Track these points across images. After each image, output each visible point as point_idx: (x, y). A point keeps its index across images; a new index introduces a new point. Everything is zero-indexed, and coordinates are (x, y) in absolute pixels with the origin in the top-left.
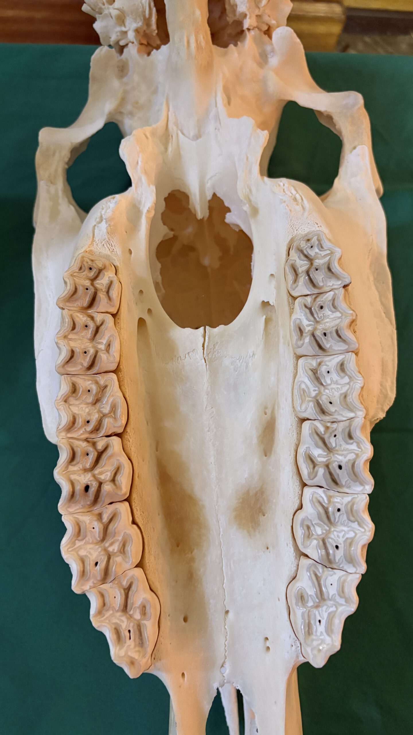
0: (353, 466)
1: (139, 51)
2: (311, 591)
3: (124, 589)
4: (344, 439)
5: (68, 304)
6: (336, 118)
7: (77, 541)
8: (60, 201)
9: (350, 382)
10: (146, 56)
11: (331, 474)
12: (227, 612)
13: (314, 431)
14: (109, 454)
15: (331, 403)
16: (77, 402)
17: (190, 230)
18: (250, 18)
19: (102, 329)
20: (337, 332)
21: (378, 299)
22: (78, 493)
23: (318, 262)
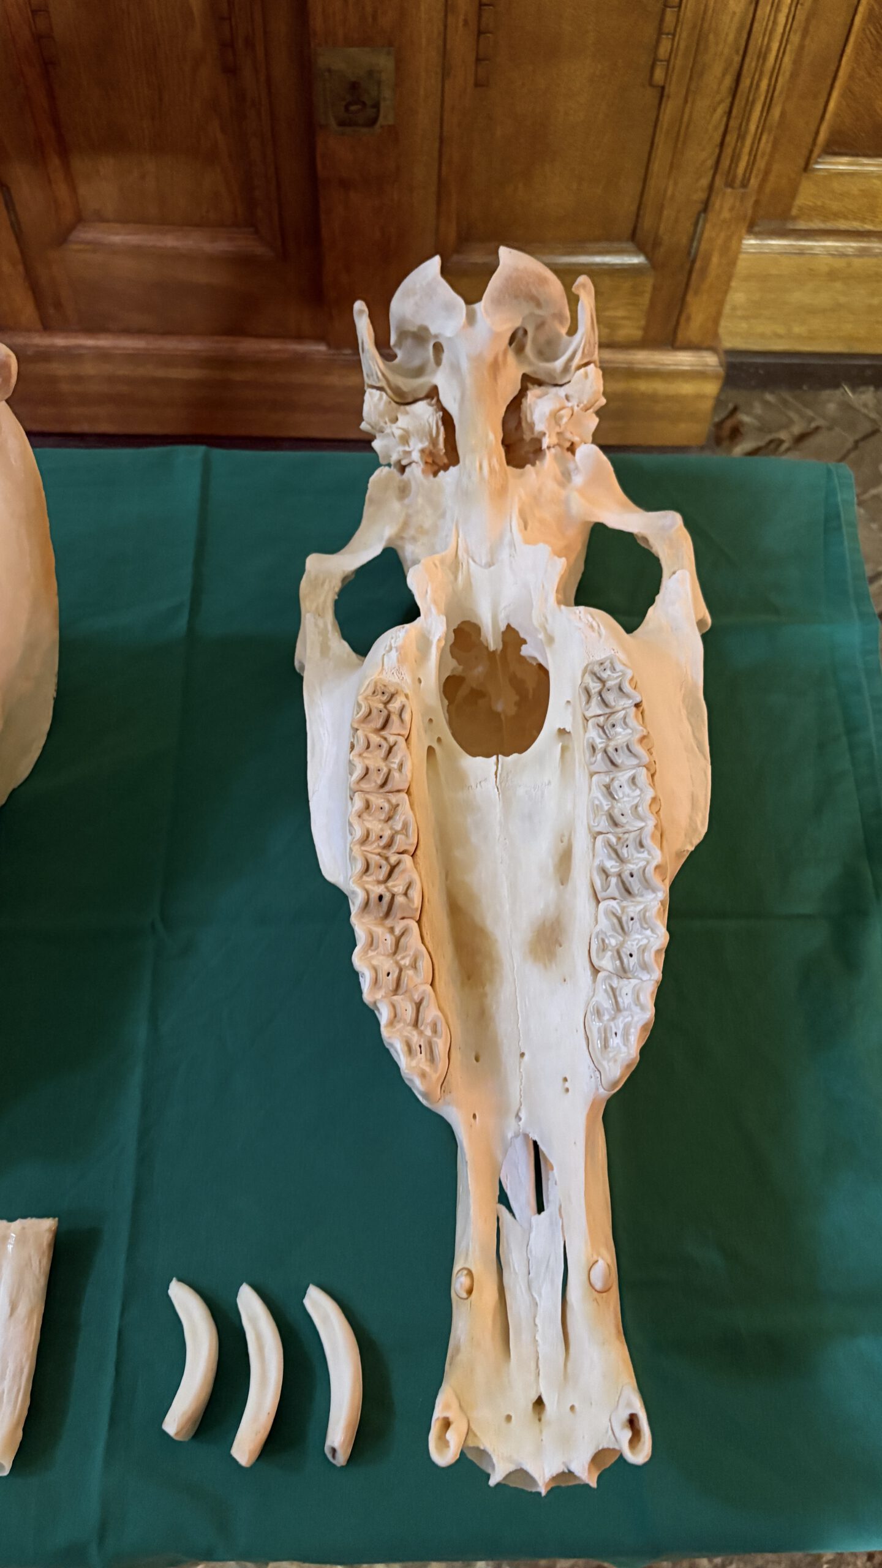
0: (644, 870)
1: (424, 472)
2: (607, 1004)
3: (416, 1003)
4: (636, 849)
5: (363, 725)
6: (651, 541)
7: (369, 951)
8: (330, 635)
9: (641, 794)
10: (431, 477)
11: (623, 882)
12: (522, 1055)
13: (607, 843)
14: (401, 869)
15: (623, 815)
16: (371, 818)
17: (480, 670)
18: (550, 436)
19: (395, 748)
20: (628, 747)
21: (690, 732)
22: (372, 901)
23: (609, 684)
